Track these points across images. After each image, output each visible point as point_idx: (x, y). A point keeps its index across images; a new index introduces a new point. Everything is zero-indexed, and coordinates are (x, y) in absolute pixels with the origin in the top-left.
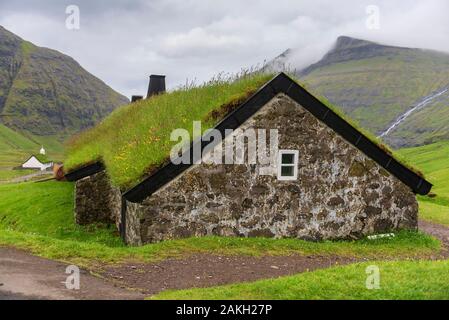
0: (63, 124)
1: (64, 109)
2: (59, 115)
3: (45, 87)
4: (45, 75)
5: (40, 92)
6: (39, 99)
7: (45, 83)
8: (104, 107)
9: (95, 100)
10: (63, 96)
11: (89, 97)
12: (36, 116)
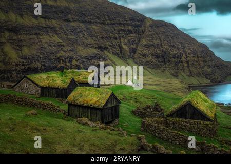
0: (165, 62)
1: (165, 53)
2: (163, 57)
3: (155, 42)
4: (156, 35)
5: (153, 45)
6: (152, 48)
7: (156, 40)
8: (189, 51)
9: (184, 47)
10: (165, 47)
11: (180, 46)
12: (151, 58)
